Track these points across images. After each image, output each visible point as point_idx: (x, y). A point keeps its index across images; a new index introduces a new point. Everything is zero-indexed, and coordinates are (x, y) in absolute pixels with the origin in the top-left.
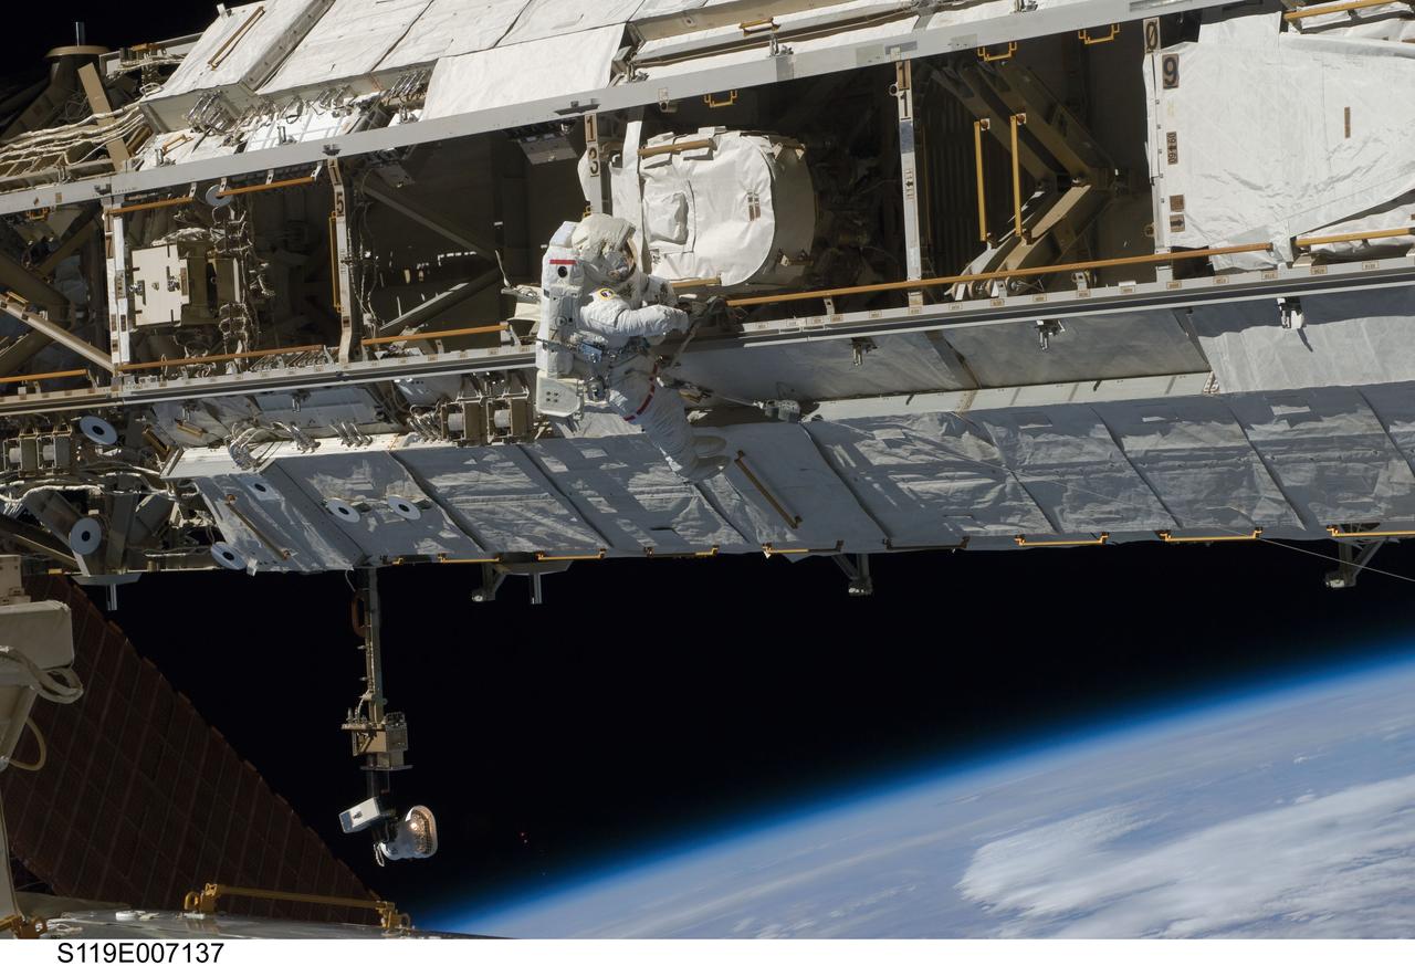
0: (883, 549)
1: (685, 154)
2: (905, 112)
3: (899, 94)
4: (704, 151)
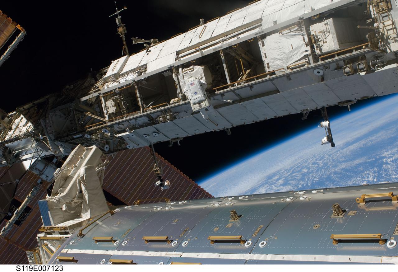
0: (232, 127)
1: (189, 71)
2: (223, 58)
3: (221, 55)
4: (192, 70)
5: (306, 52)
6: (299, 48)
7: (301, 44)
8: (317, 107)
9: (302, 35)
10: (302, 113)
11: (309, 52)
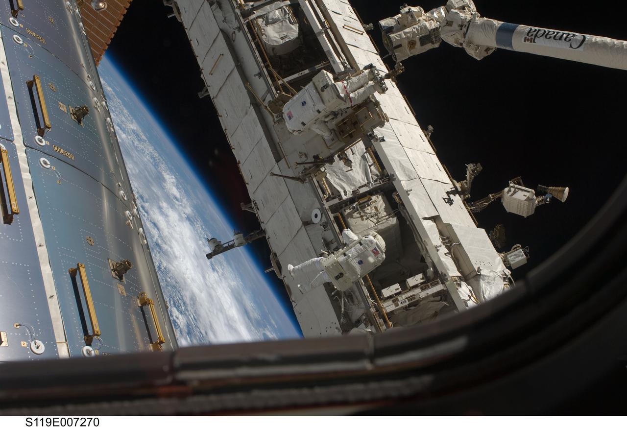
5: (344, 192)
6: (349, 181)
7: (355, 183)
8: (263, 222)
9: (368, 183)
10: (251, 202)
11: (344, 197)
